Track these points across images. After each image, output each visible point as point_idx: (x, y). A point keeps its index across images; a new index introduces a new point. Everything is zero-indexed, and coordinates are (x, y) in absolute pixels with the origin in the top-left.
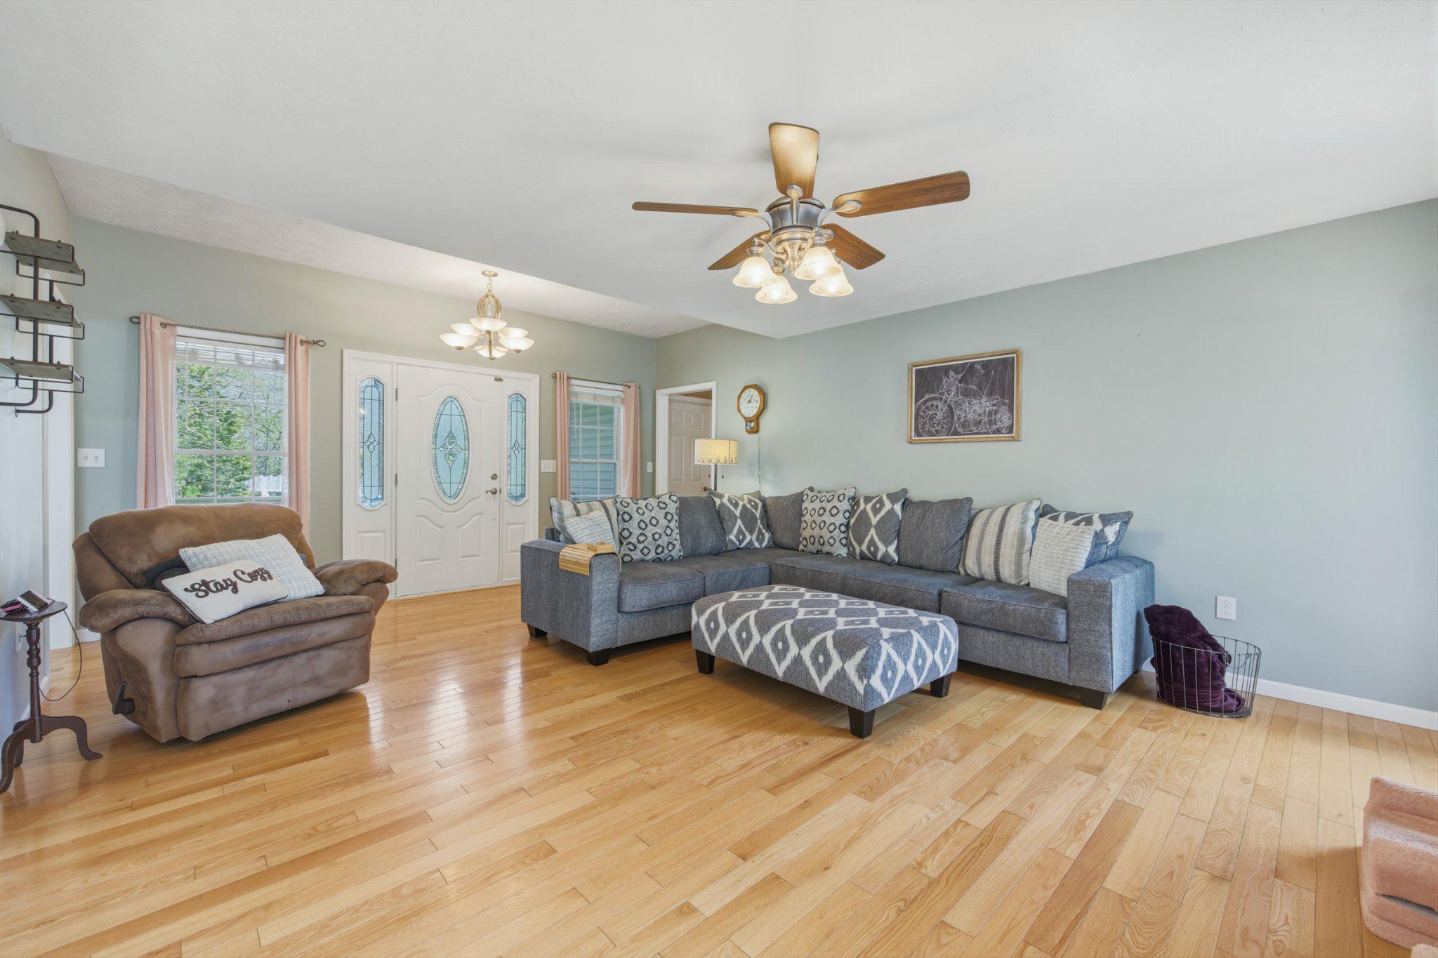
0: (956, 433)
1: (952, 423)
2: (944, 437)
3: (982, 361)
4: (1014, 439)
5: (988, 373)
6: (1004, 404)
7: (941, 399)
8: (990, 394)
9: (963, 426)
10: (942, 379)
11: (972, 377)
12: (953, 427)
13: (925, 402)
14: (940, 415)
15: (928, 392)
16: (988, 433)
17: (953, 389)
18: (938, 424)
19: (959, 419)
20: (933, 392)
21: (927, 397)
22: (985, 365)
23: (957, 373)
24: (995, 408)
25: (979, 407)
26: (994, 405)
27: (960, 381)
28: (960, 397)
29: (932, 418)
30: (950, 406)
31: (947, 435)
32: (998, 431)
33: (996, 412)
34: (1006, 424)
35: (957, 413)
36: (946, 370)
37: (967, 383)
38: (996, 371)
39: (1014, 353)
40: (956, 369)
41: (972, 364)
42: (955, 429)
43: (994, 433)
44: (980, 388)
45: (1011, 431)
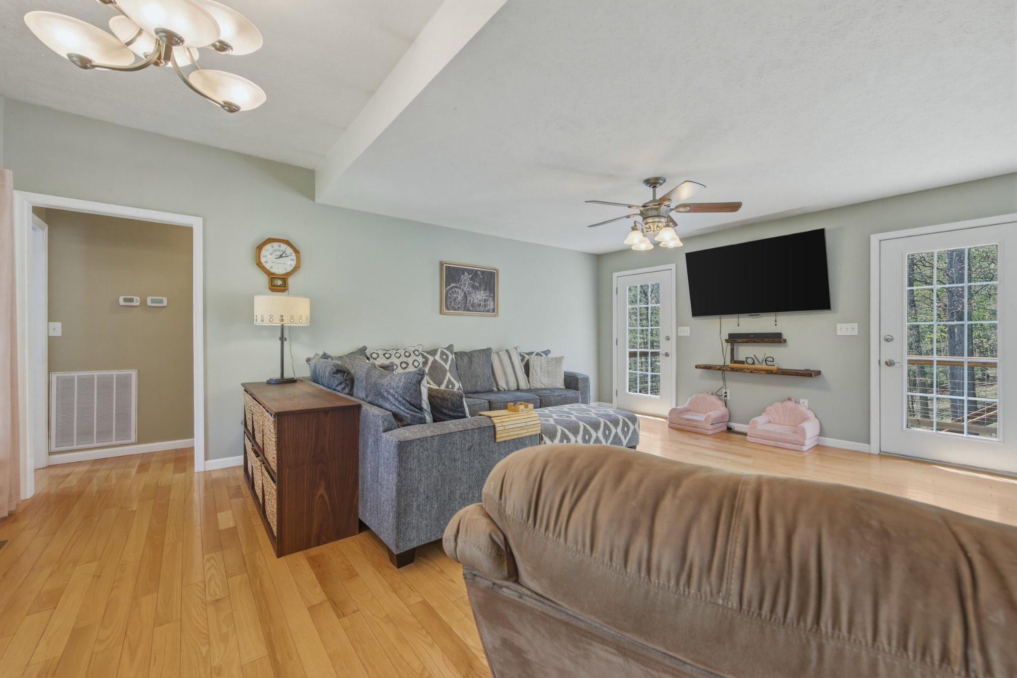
0: (469, 310)
1: (466, 304)
2: (461, 312)
3: (481, 271)
4: (495, 316)
5: (484, 277)
6: (491, 296)
7: (460, 288)
8: (485, 290)
9: (472, 307)
10: (460, 277)
11: (476, 278)
12: (467, 307)
13: (452, 288)
14: (460, 298)
15: (453, 282)
16: (484, 312)
17: (467, 283)
18: (459, 303)
19: (470, 302)
20: (456, 283)
21: (452, 285)
22: (483, 272)
23: (469, 274)
24: (487, 298)
25: (479, 296)
26: (487, 296)
27: (471, 280)
28: (471, 289)
29: (455, 299)
30: (465, 293)
31: (464, 311)
32: (488, 311)
33: (488, 300)
34: (492, 308)
35: (469, 298)
36: (463, 271)
37: (474, 281)
38: (487, 278)
39: (496, 270)
40: (469, 272)
41: (477, 271)
42: (468, 307)
43: (487, 311)
44: (480, 285)
45: (494, 312)
